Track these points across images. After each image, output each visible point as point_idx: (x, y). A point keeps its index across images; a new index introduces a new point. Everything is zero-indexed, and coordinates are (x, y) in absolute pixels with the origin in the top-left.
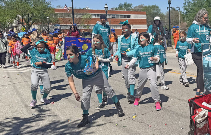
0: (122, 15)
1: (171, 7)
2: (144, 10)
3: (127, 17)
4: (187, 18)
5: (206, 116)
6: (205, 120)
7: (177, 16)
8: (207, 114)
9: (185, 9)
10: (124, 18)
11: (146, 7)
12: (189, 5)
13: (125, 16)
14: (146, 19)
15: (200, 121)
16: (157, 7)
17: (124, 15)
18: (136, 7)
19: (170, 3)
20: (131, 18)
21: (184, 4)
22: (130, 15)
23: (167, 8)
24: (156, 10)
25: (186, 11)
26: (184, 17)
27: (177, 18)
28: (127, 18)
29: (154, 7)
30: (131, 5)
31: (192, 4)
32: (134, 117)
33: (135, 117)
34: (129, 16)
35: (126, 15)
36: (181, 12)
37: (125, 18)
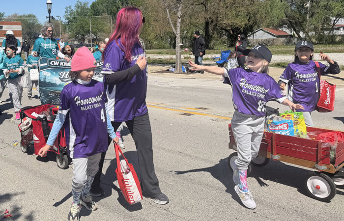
1: (51, 16)
2: (18, 20)
4: (69, 28)
5: (30, 125)
6: (29, 128)
7: (58, 26)
8: (30, 122)
9: (67, 18)
11: (21, 16)
12: (71, 13)
14: (21, 30)
15: (24, 129)
16: (34, 17)
18: (9, 16)
19: (49, 11)
20: (3, 29)
21: (66, 12)
22: (2, 26)
23: (47, 17)
24: (33, 20)
25: (67, 21)
26: (65, 28)
27: (57, 29)
29: (30, 16)
30: (4, 14)
31: (74, 12)
32: (15, 144)
33: (17, 144)
34: (1, 28)
36: (61, 22)
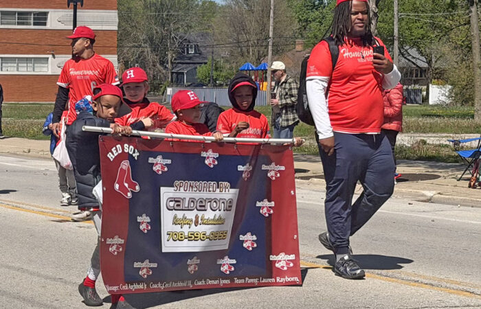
0: (14, 13)
3: (32, 21)
10: (19, 24)
13: (23, 17)
14: (116, 28)
17: (20, 13)
20: (48, 26)
22: (46, 14)
28: (32, 27)
34: (41, 19)
35: (29, 13)
37: (23, 24)
